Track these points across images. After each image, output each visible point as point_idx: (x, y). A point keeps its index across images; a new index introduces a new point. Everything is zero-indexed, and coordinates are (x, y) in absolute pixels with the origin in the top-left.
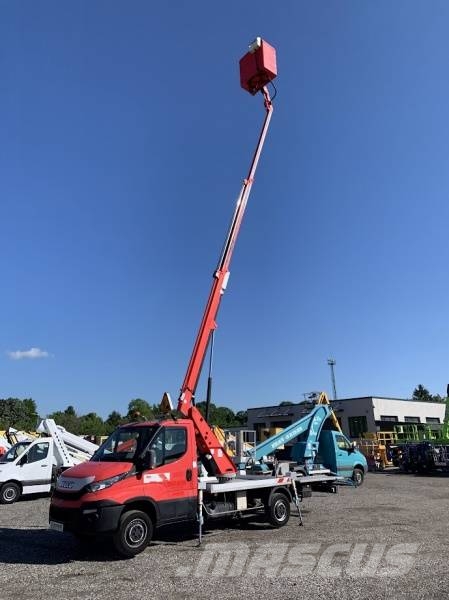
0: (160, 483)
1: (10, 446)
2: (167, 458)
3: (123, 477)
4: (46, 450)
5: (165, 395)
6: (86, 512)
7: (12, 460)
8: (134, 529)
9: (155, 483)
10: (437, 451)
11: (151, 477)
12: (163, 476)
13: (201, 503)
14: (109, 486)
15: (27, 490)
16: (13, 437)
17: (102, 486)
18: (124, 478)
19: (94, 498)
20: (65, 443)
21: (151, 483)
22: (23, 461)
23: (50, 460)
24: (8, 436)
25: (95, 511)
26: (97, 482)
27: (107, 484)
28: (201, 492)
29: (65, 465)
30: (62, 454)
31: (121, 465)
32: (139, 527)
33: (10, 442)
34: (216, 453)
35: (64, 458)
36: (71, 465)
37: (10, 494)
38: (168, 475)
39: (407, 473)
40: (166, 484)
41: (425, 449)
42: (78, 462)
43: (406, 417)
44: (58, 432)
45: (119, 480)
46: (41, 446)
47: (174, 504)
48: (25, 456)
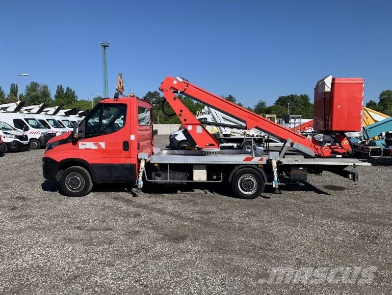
0: (95, 150)
11: (86, 145)
12: (97, 144)
13: (141, 170)
21: (86, 149)
28: (143, 162)
34: (194, 129)
38: (103, 145)
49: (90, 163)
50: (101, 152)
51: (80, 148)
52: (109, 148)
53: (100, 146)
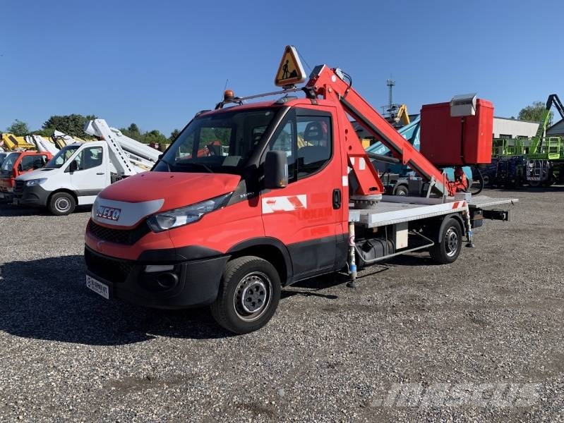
0: (290, 212)
1: (58, 151)
2: (301, 168)
3: (223, 202)
4: (100, 156)
5: (288, 50)
6: (152, 269)
7: (59, 166)
8: (251, 291)
9: (282, 212)
10: (531, 165)
11: (275, 203)
12: (294, 201)
13: (353, 244)
14: (194, 221)
15: (83, 201)
16: (61, 141)
17: (181, 220)
18: (224, 204)
19: (166, 244)
20: (124, 149)
21: (276, 213)
22: (73, 168)
23: (107, 167)
24: (55, 140)
25: (171, 267)
26: (168, 211)
27: (189, 215)
28: (352, 227)
29: (126, 174)
30: (121, 161)
31: (217, 178)
32: (258, 287)
33: (57, 146)
34: (357, 162)
35: (124, 166)
36: (133, 173)
37: (62, 205)
38: (303, 199)
39: (492, 188)
40: (300, 214)
41: (517, 164)
42: (141, 171)
43: (501, 135)
44: (113, 135)
45: (216, 208)
46: (95, 152)
47: (313, 248)
48: (74, 163)
49: (287, 242)
50: (301, 216)
51: (264, 212)
52: (314, 207)
53: (298, 203)
